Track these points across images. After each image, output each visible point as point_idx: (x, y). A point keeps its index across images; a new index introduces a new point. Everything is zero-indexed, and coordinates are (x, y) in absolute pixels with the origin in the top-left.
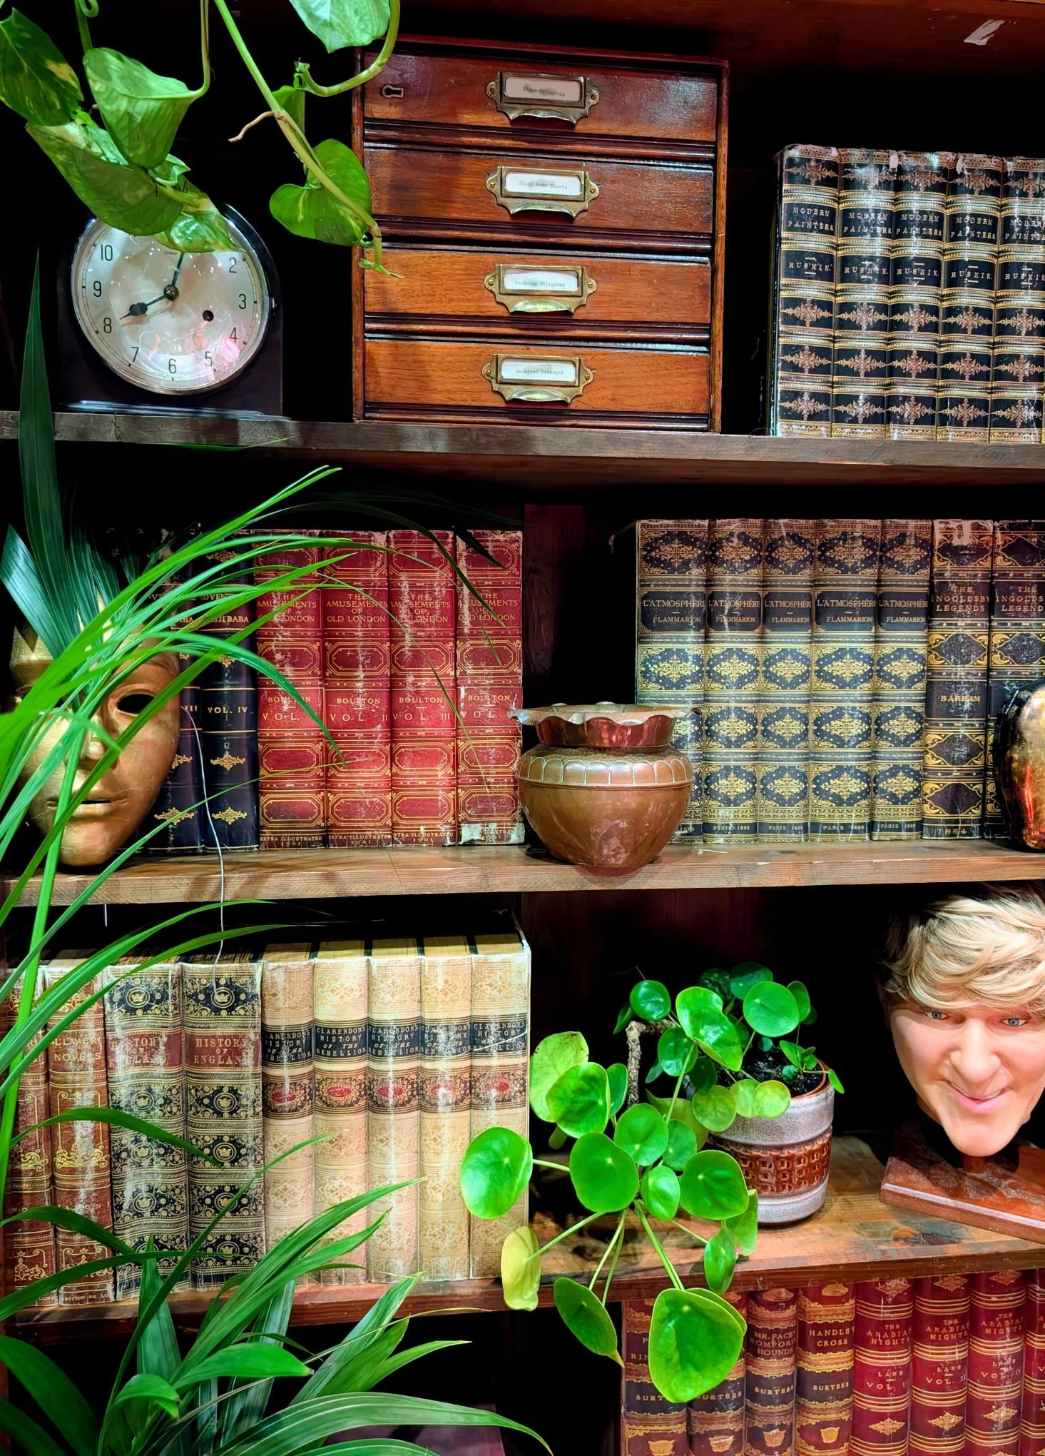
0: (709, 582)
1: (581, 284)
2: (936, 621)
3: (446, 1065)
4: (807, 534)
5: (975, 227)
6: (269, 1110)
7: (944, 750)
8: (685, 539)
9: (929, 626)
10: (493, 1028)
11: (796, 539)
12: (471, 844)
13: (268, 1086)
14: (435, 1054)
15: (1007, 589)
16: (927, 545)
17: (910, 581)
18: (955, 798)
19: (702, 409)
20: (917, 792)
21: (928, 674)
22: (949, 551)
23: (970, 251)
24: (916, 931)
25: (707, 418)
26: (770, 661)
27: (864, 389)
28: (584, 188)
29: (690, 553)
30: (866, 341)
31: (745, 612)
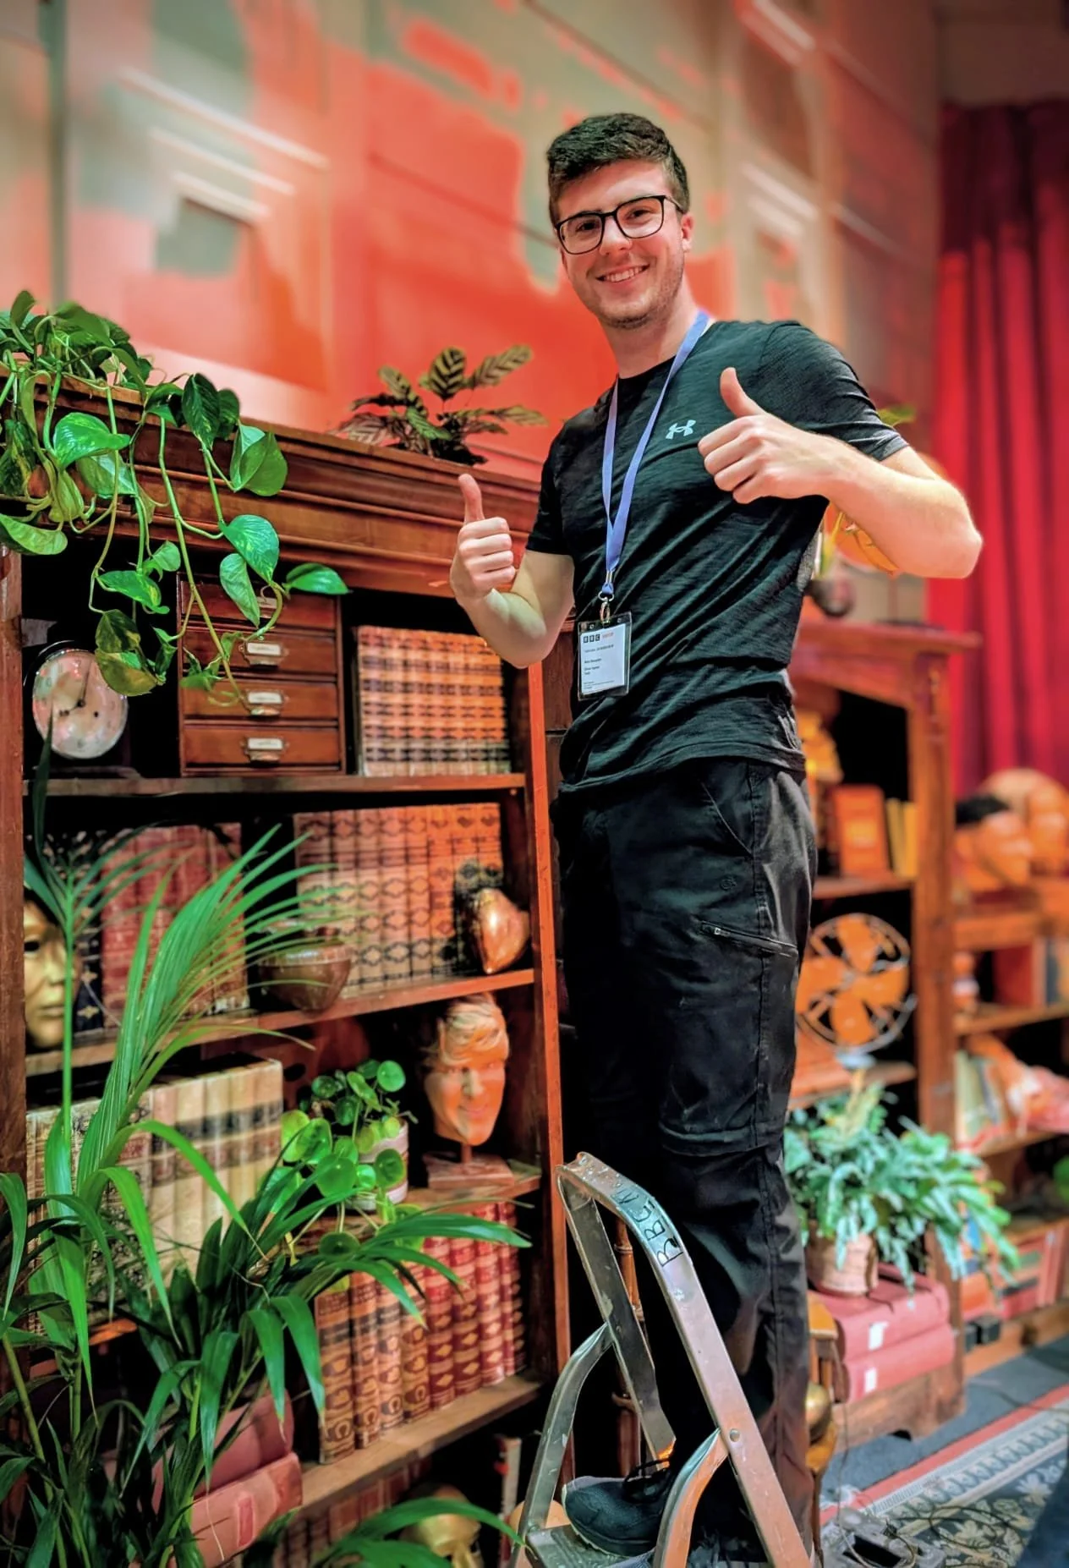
0: (332, 846)
1: (282, 698)
2: (433, 859)
3: (244, 1136)
4: (374, 818)
5: (438, 668)
6: (155, 1183)
7: (440, 927)
8: (319, 823)
9: (428, 863)
10: (266, 1110)
11: (369, 821)
12: (221, 1013)
13: (155, 1166)
14: (239, 1131)
15: (459, 841)
16: (424, 820)
17: (417, 840)
18: (448, 953)
19: (336, 760)
20: (430, 953)
21: (430, 887)
22: (435, 823)
23: (437, 678)
24: (441, 1026)
25: (339, 764)
26: (361, 887)
27: (399, 746)
28: (282, 651)
29: (323, 831)
30: (397, 722)
31: (348, 861)
